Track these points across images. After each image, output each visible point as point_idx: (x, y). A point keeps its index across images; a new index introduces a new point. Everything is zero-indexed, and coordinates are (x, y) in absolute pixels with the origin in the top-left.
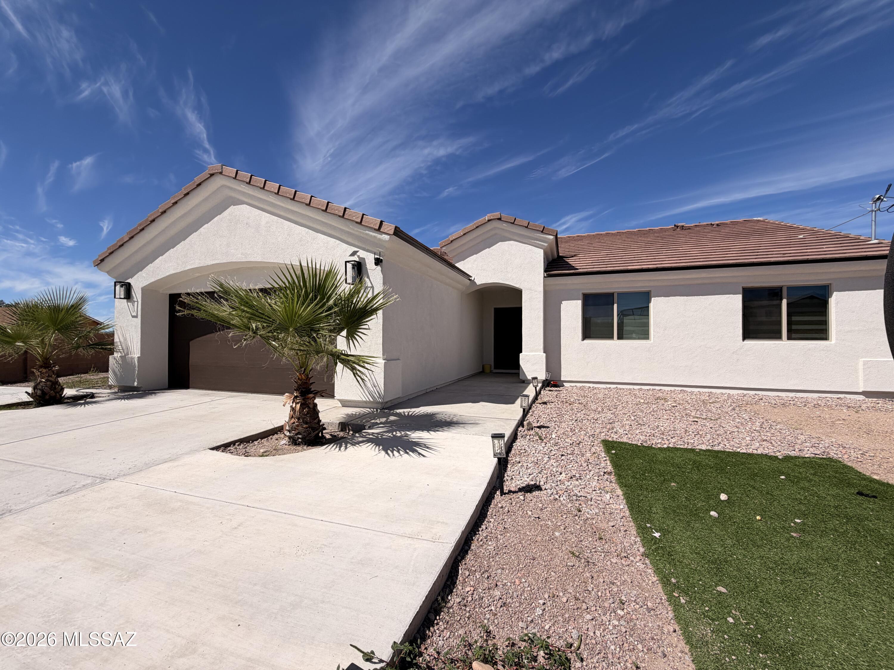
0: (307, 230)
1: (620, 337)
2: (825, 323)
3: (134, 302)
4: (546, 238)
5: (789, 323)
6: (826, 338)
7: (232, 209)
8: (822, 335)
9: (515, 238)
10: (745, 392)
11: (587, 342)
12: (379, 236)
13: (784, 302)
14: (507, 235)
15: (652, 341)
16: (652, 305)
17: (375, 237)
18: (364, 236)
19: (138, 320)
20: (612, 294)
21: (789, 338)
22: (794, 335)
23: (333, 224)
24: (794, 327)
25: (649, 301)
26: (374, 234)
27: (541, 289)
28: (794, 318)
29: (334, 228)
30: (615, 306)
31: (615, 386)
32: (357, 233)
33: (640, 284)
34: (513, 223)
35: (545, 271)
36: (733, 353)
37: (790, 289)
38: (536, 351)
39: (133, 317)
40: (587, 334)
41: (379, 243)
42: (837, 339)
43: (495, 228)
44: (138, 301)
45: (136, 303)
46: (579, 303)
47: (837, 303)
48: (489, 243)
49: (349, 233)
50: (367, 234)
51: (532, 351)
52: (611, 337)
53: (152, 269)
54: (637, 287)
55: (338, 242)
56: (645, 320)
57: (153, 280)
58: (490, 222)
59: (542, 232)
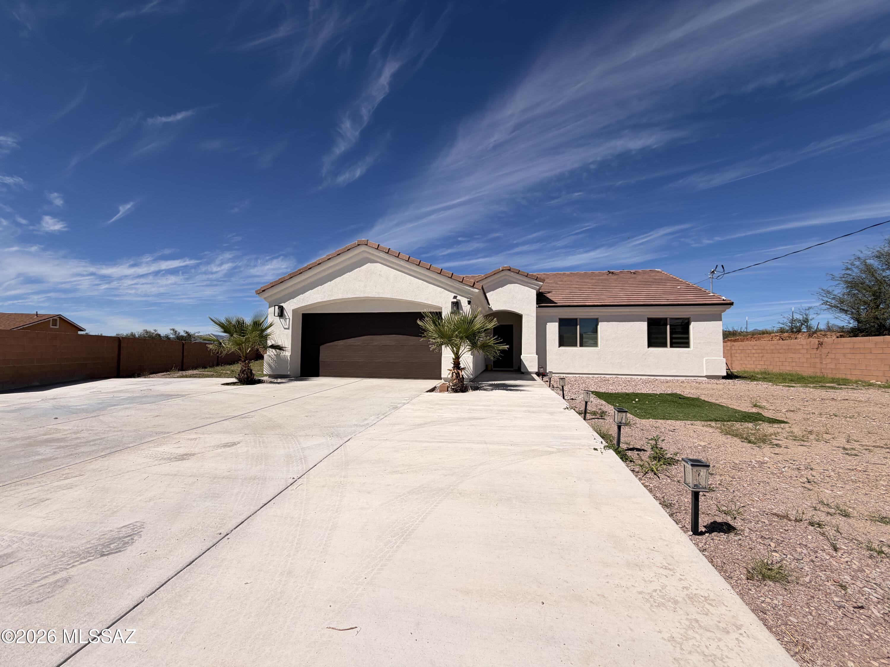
0: (423, 282)
1: (581, 346)
2: (688, 338)
3: (286, 319)
4: (538, 284)
5: (671, 338)
6: (688, 347)
7: (369, 265)
8: (687, 345)
9: (519, 282)
10: (649, 377)
11: (561, 348)
12: (472, 289)
13: (668, 327)
14: (512, 279)
15: (599, 348)
16: (599, 327)
17: (469, 289)
18: (463, 289)
19: (290, 331)
20: (576, 319)
21: (671, 346)
22: (674, 345)
23: (443, 281)
24: (674, 341)
25: (597, 325)
26: (469, 288)
27: (535, 315)
28: (674, 336)
29: (442, 282)
30: (578, 327)
31: (578, 375)
32: (457, 286)
33: (592, 314)
34: (518, 273)
35: (537, 304)
36: (643, 355)
37: (671, 319)
38: (532, 353)
39: (285, 329)
40: (562, 344)
41: (472, 293)
42: (693, 347)
43: (506, 275)
44: (289, 319)
45: (288, 320)
46: (557, 324)
47: (693, 328)
48: (502, 284)
49: (451, 286)
50: (464, 288)
51: (529, 354)
52: (576, 345)
53: (302, 298)
54: (592, 316)
55: (443, 290)
56: (595, 336)
57: (303, 305)
58: (503, 271)
59: (536, 280)
